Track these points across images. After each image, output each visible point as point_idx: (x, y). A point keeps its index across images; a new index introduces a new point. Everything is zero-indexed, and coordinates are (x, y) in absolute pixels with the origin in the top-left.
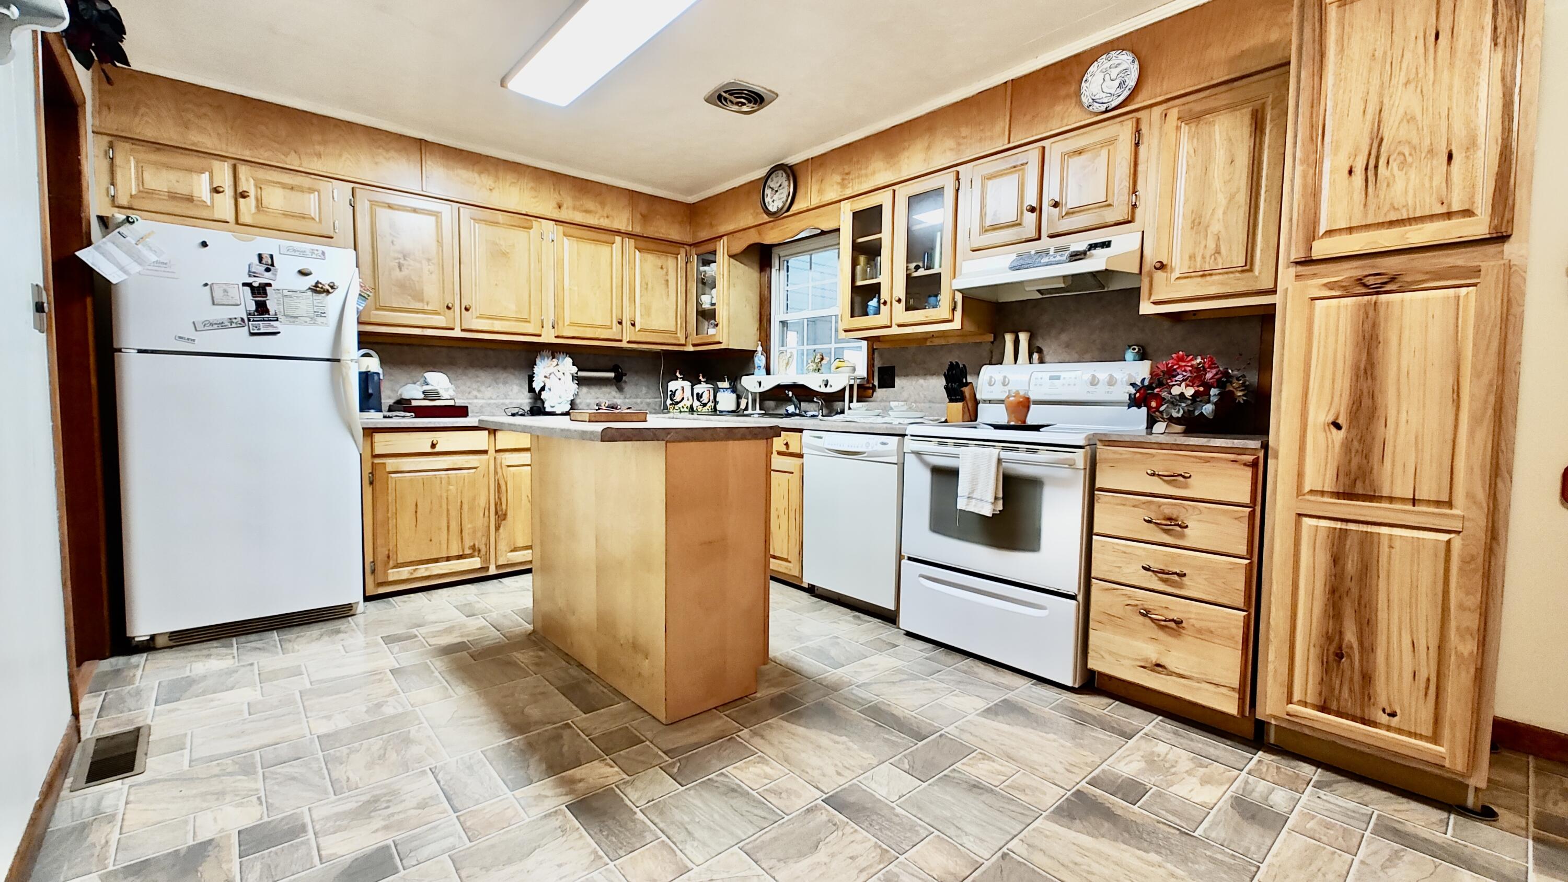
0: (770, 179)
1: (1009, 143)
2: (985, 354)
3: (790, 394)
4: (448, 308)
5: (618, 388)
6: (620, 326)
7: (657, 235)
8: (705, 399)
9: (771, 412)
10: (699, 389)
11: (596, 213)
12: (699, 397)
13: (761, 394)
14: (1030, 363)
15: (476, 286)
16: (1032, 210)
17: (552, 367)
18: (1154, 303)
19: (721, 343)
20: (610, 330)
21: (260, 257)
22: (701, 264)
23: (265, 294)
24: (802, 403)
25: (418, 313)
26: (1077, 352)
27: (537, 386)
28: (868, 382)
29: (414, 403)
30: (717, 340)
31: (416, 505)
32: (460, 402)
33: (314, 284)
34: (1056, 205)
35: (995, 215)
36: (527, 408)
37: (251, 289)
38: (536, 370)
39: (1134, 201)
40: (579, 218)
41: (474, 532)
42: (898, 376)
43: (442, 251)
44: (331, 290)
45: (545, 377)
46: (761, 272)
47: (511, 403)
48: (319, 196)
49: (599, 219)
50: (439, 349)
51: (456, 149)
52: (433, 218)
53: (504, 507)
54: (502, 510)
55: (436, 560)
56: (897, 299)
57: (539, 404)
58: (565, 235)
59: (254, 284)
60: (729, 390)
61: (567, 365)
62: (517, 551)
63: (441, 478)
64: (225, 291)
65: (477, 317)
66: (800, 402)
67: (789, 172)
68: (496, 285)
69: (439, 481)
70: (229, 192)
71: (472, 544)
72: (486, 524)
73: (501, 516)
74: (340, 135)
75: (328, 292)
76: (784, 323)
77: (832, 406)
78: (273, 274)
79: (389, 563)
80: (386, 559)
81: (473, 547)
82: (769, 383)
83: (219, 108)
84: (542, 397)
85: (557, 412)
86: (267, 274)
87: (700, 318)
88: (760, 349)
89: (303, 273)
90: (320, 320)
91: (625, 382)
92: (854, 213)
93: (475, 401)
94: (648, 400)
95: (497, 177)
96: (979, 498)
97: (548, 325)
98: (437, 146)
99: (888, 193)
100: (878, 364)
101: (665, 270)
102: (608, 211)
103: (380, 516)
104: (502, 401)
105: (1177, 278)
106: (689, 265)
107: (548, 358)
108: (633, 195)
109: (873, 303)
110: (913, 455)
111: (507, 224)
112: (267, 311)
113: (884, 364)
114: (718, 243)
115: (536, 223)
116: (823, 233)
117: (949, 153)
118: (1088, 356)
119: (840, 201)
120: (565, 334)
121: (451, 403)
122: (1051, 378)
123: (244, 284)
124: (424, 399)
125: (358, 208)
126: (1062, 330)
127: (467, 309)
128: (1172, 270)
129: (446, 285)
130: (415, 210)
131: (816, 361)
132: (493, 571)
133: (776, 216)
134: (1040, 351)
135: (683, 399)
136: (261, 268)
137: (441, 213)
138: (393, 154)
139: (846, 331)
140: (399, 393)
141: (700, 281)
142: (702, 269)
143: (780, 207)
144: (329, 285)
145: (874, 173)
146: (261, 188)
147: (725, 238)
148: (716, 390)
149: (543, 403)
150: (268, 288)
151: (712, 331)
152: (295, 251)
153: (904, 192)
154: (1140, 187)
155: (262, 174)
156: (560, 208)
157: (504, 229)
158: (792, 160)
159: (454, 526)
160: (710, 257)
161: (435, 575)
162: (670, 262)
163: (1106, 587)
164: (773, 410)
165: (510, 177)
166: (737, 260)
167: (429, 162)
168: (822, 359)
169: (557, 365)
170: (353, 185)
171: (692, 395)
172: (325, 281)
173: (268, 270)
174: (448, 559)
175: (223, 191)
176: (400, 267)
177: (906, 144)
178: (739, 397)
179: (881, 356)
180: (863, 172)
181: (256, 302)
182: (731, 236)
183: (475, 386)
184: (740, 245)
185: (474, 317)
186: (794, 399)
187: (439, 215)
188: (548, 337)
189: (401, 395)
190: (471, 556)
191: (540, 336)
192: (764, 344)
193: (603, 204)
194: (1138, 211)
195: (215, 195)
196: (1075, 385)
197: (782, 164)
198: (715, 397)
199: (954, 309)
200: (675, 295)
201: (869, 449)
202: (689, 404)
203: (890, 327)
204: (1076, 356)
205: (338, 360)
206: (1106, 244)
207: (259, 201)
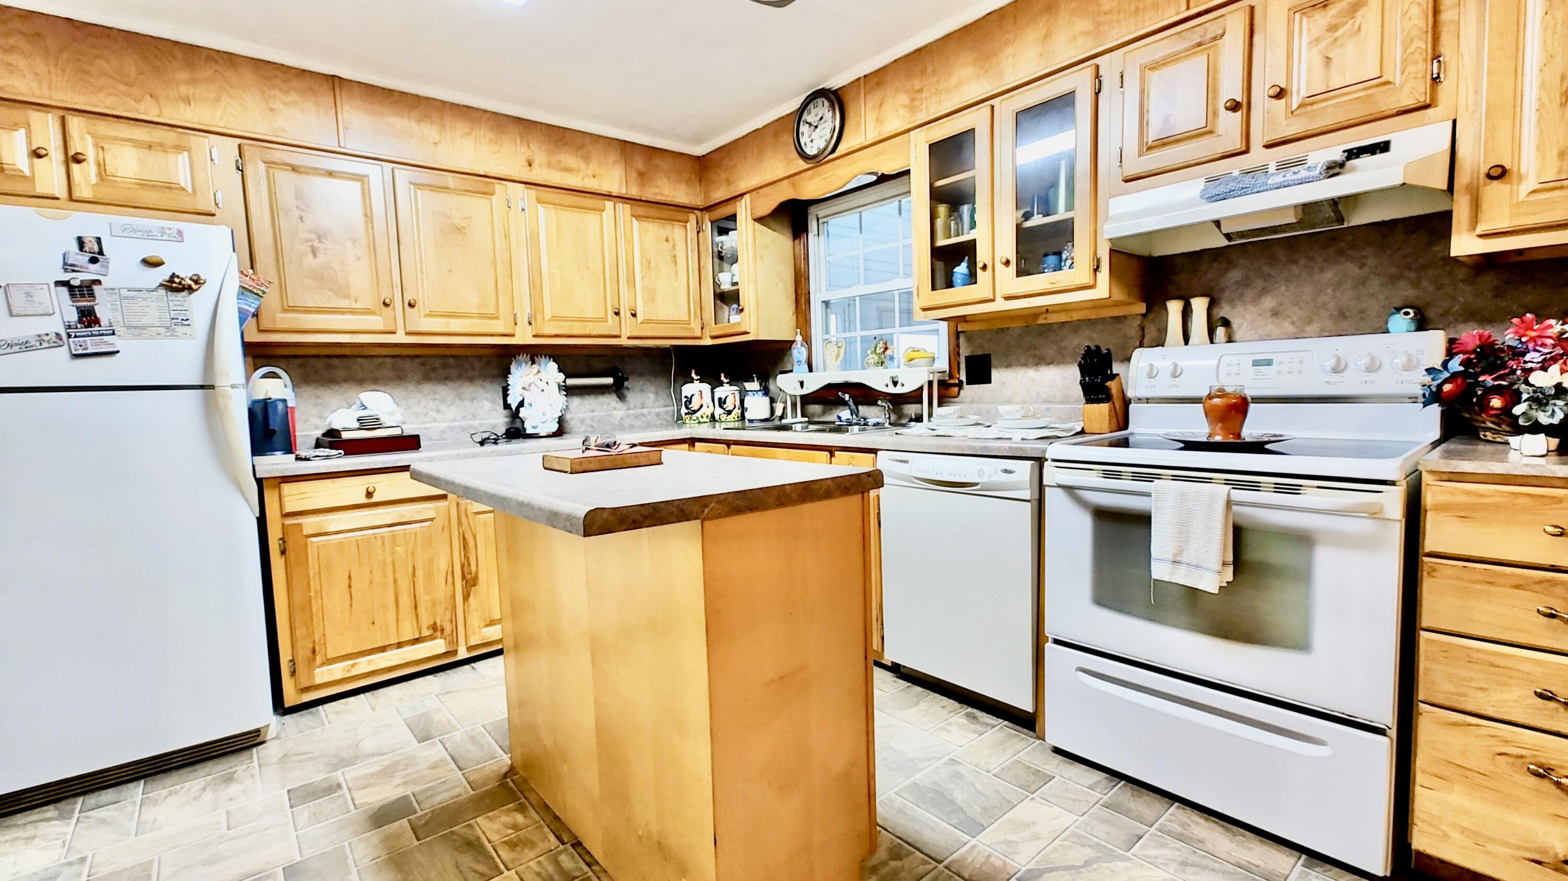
0: (806, 112)
1: (1188, 8)
2: (1132, 330)
3: (847, 397)
4: (385, 304)
5: (619, 397)
6: (617, 318)
7: (659, 198)
8: (729, 405)
9: (816, 419)
10: (720, 392)
11: (579, 171)
12: (722, 402)
13: (802, 397)
14: (1212, 342)
15: (422, 273)
16: (1235, 107)
17: (532, 375)
18: (1481, 236)
19: (748, 333)
20: (604, 324)
21: (81, 242)
22: (717, 234)
23: (92, 295)
24: (860, 407)
25: (343, 313)
26: (1293, 323)
27: (513, 401)
28: (951, 377)
29: (345, 435)
30: (743, 329)
31: (350, 577)
32: (409, 430)
33: (167, 278)
34: (1280, 94)
35: (1166, 121)
36: (501, 430)
37: (70, 291)
38: (511, 380)
39: (1435, 71)
40: (556, 178)
41: (434, 605)
42: (996, 367)
43: (373, 228)
44: (194, 286)
45: (524, 388)
46: (794, 241)
47: (481, 425)
48: (190, 157)
49: (583, 179)
50: (381, 360)
51: (384, 89)
52: (357, 185)
53: (473, 569)
54: (470, 573)
55: (383, 649)
56: (1004, 260)
57: (518, 424)
58: (539, 201)
59: (73, 283)
60: (761, 393)
61: (550, 371)
62: (494, 625)
63: (383, 537)
64: (28, 294)
65: (426, 316)
66: (857, 404)
67: (833, 98)
68: (450, 271)
69: (379, 542)
70: (56, 155)
71: (432, 622)
72: (450, 593)
73: (470, 582)
74: (217, 71)
75: (190, 289)
76: (827, 304)
77: (901, 410)
78: (102, 266)
79: (314, 660)
80: (310, 654)
81: (434, 627)
82: (814, 383)
83: (36, 37)
84: (520, 415)
85: (541, 434)
86: (93, 267)
87: (718, 302)
88: (799, 338)
89: (151, 263)
90: (180, 330)
91: (628, 389)
92: (930, 145)
93: (434, 425)
94: (657, 410)
95: (443, 126)
96: (1193, 562)
97: (523, 321)
98: (355, 85)
99: (984, 110)
100: (965, 351)
101: (671, 243)
102: (593, 167)
103: (297, 597)
104: (470, 423)
105: (1534, 192)
106: (701, 234)
107: (526, 363)
108: (626, 148)
109: (962, 269)
110: (1058, 490)
111: (461, 190)
112: (97, 321)
113: (972, 352)
114: (738, 204)
115: (498, 187)
116: (883, 179)
117: (1081, 41)
118: (1312, 328)
119: (909, 130)
120: (546, 332)
121: (396, 432)
122: (1256, 363)
123: (59, 283)
124: (360, 429)
125: (249, 172)
126: (1264, 291)
127: (411, 305)
128: (1520, 178)
129: (380, 276)
130: (330, 174)
131: (878, 351)
132: (463, 654)
133: (815, 160)
134: (1226, 323)
135: (701, 406)
136: (83, 259)
137: (367, 176)
138: (293, 97)
139: (924, 310)
140: (328, 421)
141: (716, 255)
142: (719, 239)
143: (821, 147)
144: (191, 279)
145: (959, 85)
146: (103, 148)
147: (747, 197)
148: (743, 394)
149: (523, 422)
150: (95, 287)
151: (735, 318)
152: (134, 231)
153: (1007, 108)
154: (1446, 48)
155: (104, 128)
156: (530, 165)
157: (455, 196)
158: (834, 83)
159: (406, 601)
160: (729, 225)
161: (383, 669)
162: (677, 232)
163: (1451, 720)
164: (819, 417)
165: (461, 127)
166: (762, 224)
167: (346, 107)
168: (886, 349)
169: (539, 372)
170: (239, 141)
171: (713, 401)
172: (185, 274)
173: (94, 260)
174: (399, 645)
175: (47, 155)
176: (314, 252)
177: (1010, 36)
178: (772, 401)
179: (969, 339)
180: (943, 85)
181: (77, 308)
182: (755, 193)
183: (432, 405)
184: (768, 204)
185: (422, 315)
186: (851, 403)
187: (366, 179)
188: (524, 337)
189: (330, 424)
190: (432, 638)
191: (513, 335)
192: (804, 333)
193: (587, 159)
194: (1445, 89)
195: (36, 160)
196: (1300, 372)
197: (823, 89)
198: (742, 402)
199: (1096, 269)
200: (685, 274)
201: (983, 480)
202: (709, 412)
203: (993, 300)
204: (1291, 329)
205: (212, 387)
206: (1384, 147)
207: (101, 167)
